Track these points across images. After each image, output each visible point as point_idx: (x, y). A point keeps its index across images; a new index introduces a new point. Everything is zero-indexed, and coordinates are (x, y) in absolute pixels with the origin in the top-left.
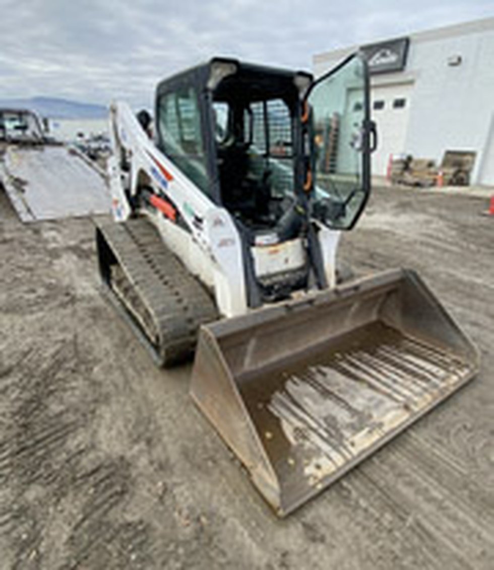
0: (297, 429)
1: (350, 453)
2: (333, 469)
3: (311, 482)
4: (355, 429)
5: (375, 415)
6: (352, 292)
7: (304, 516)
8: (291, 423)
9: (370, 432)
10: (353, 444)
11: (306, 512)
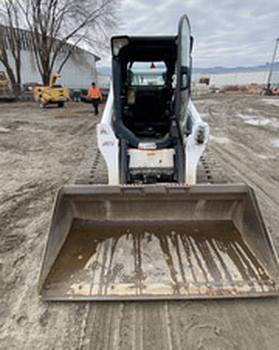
0: (96, 262)
1: (106, 291)
2: (88, 294)
3: (69, 293)
4: (126, 280)
5: (148, 279)
6: (183, 191)
7: (52, 307)
8: (97, 257)
9: (132, 287)
10: (113, 288)
11: (55, 306)
